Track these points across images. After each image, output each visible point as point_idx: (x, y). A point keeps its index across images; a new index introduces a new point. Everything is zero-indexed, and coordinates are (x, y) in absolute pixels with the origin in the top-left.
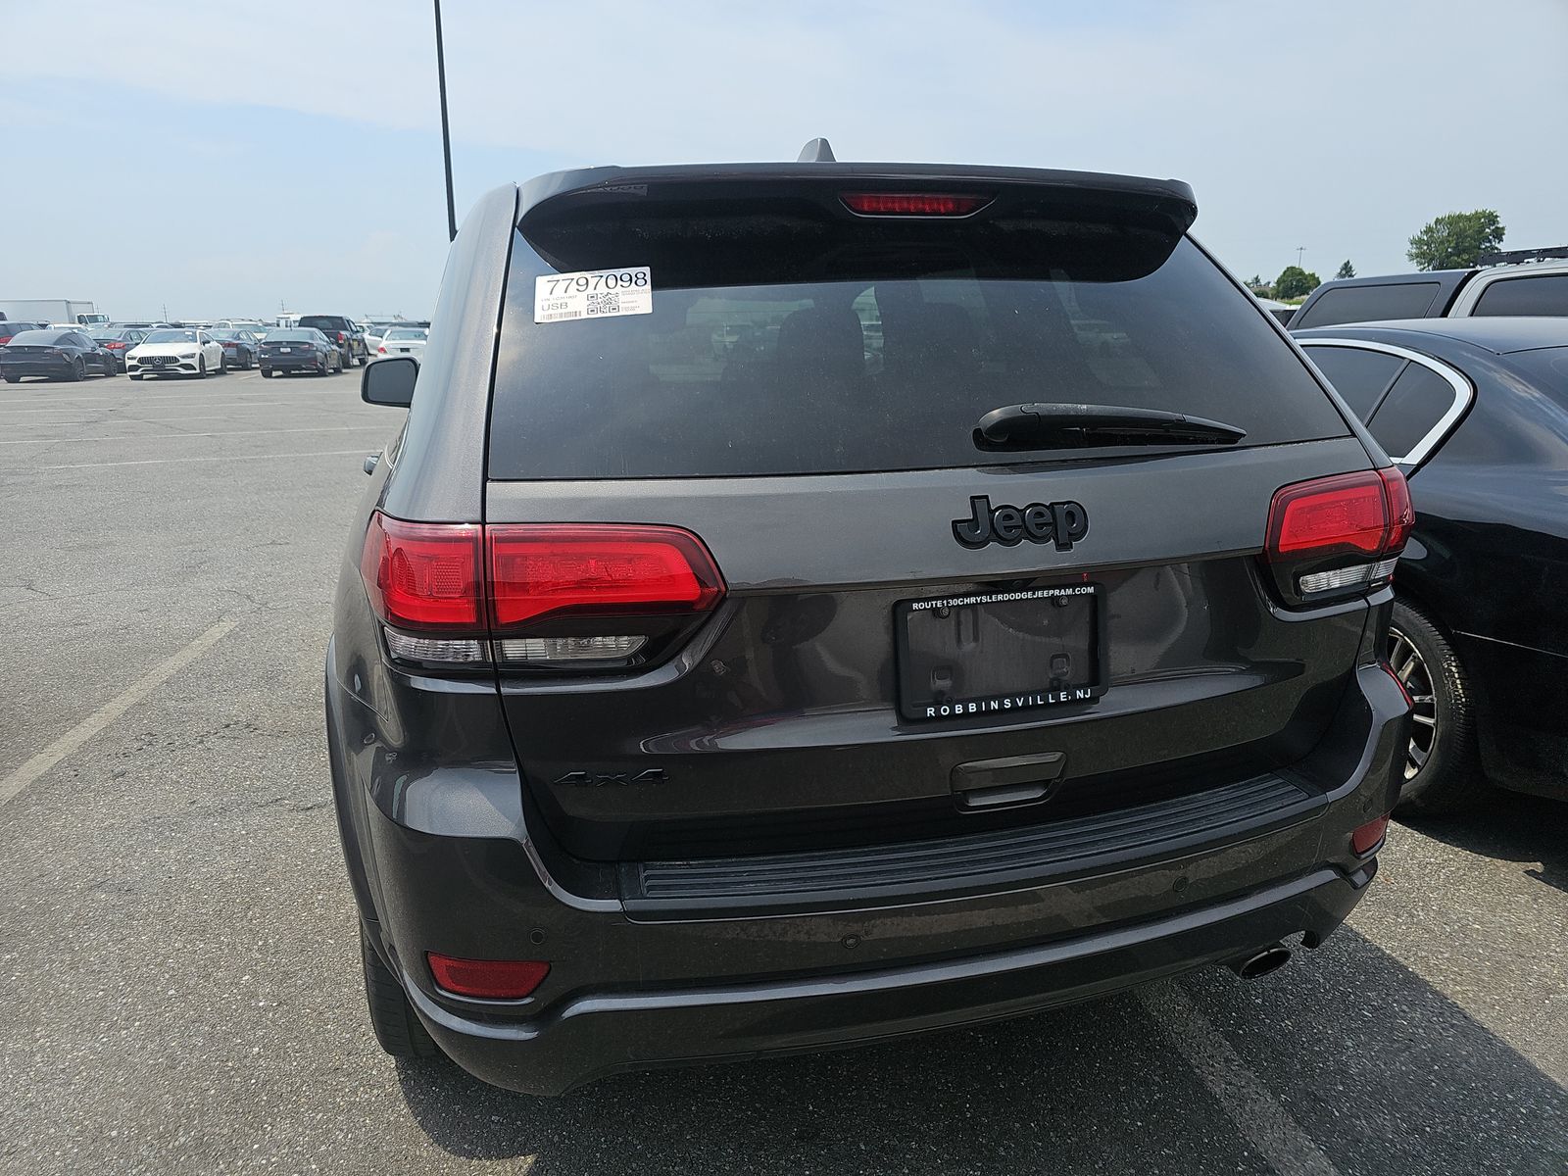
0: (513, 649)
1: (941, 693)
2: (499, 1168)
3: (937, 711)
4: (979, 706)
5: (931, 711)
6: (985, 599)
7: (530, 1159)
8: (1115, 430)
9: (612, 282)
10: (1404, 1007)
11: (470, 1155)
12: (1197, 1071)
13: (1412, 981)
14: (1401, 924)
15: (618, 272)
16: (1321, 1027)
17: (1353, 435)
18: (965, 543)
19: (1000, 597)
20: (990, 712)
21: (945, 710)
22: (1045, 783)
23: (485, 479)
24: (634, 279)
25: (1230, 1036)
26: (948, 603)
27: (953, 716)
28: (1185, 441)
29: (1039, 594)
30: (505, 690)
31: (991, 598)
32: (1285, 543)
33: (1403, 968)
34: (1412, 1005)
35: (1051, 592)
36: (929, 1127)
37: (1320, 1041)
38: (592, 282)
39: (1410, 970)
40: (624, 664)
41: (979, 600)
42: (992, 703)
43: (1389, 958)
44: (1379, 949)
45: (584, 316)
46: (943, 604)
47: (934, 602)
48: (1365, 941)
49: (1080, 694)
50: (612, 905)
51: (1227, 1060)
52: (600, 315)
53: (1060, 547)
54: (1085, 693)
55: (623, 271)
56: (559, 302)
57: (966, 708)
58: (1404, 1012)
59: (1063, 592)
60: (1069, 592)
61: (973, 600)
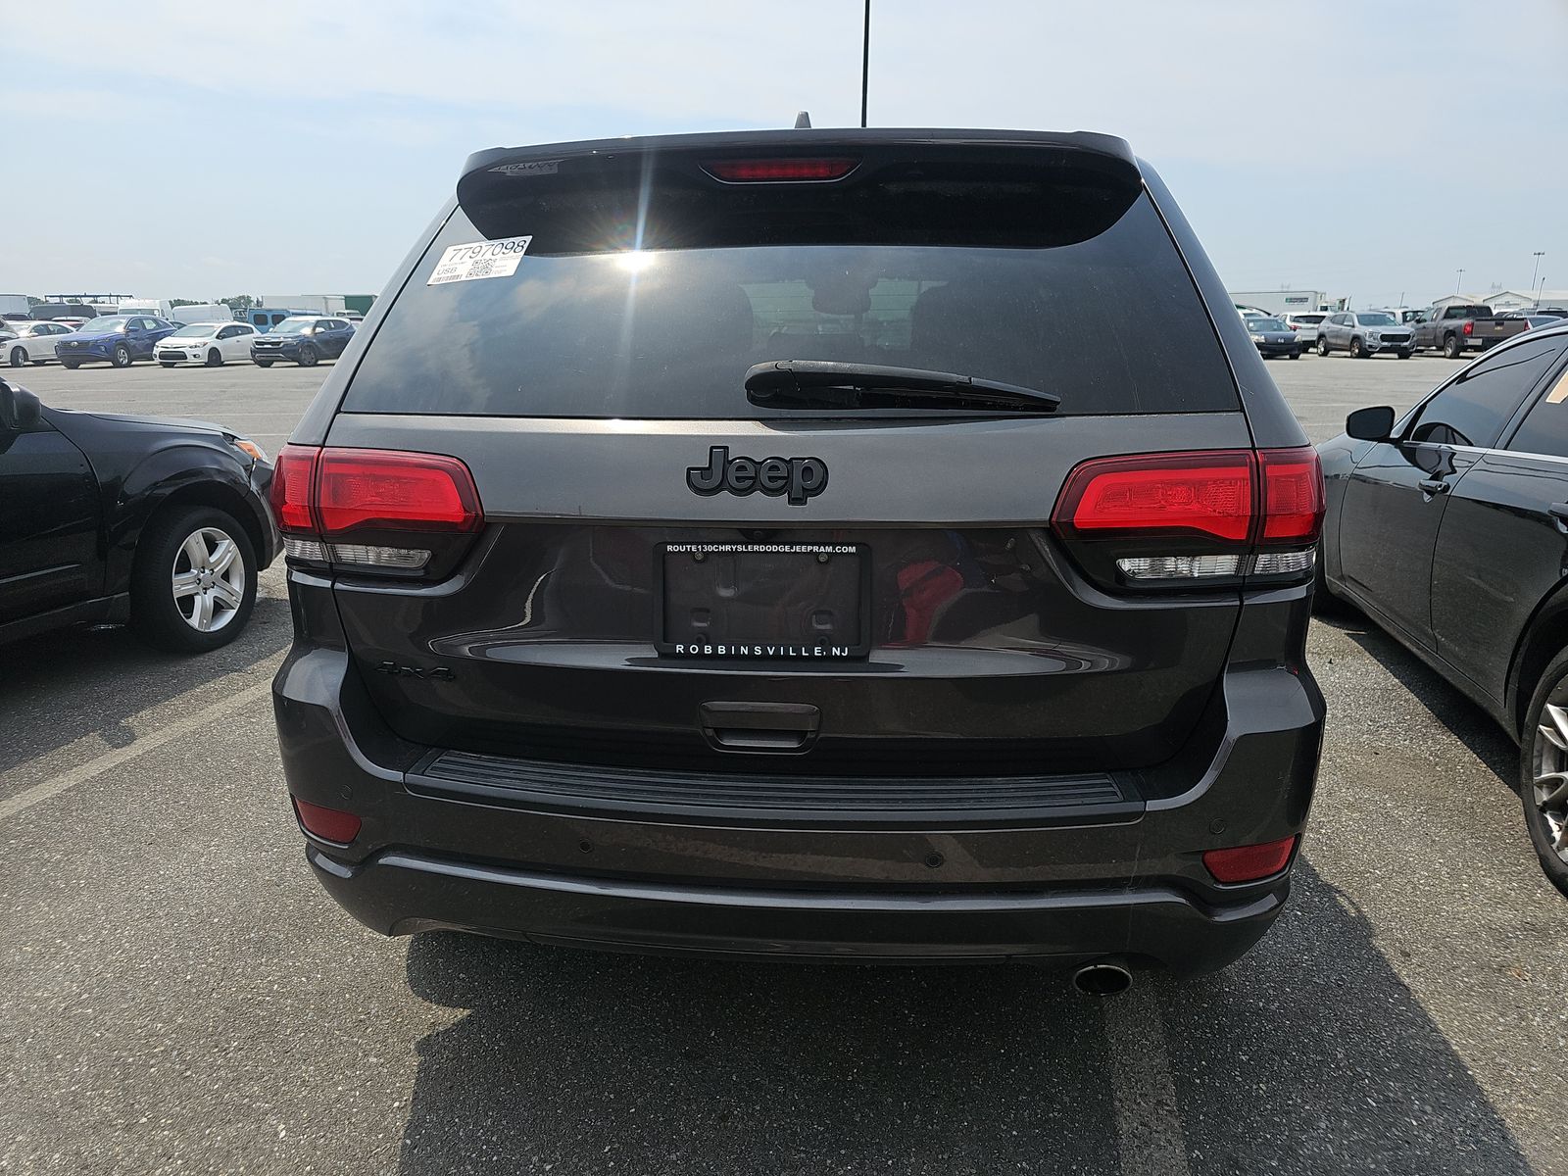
0: (348, 552)
1: (702, 631)
2: (440, 1012)
3: (686, 649)
4: (728, 649)
5: (680, 648)
6: (740, 548)
7: (467, 1012)
8: (893, 391)
9: (498, 249)
10: (1428, 1109)
11: (427, 997)
12: (1117, 1103)
13: (1465, 1086)
14: (1500, 1024)
15: (505, 241)
16: (1299, 1101)
17: (1242, 410)
18: (699, 491)
19: (756, 548)
20: (739, 657)
21: (694, 649)
22: (800, 735)
23: (338, 411)
24: (516, 246)
25: (1179, 1083)
26: (703, 548)
27: (701, 655)
28: (981, 405)
29: (797, 549)
30: (339, 586)
31: (747, 548)
32: (1082, 520)
33: (1459, 1067)
34: (1440, 1108)
35: (810, 548)
36: (806, 1077)
37: (1288, 1113)
38: (484, 249)
39: (1470, 1072)
40: (421, 573)
41: (734, 548)
42: (742, 648)
43: (1454, 1054)
44: (1445, 1042)
45: (463, 278)
46: (698, 549)
47: (689, 547)
48: (1435, 1030)
49: (836, 651)
50: (396, 776)
51: (1159, 1103)
52: (475, 278)
53: (792, 501)
54: (842, 651)
55: (512, 239)
56: (451, 267)
57: (715, 649)
58: (1425, 1113)
59: (822, 549)
60: (829, 549)
61: (728, 548)
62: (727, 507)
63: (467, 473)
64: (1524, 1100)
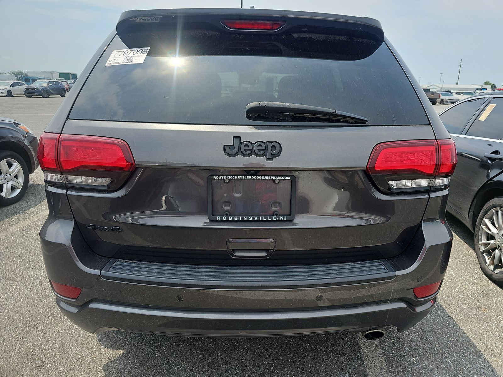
0: (73, 179)
1: (228, 211)
2: (111, 352)
3: (221, 218)
4: (239, 218)
5: (219, 218)
6: (243, 177)
7: (122, 352)
8: (305, 115)
9: (135, 52)
10: (468, 363)
11: (105, 346)
12: (367, 370)
13: (477, 354)
14: (483, 329)
15: (138, 49)
16: (427, 364)
17: (430, 124)
18: (229, 155)
19: (250, 177)
20: (243, 221)
21: (225, 218)
22: (267, 251)
23: (67, 118)
24: (143, 51)
25: (387, 360)
26: (228, 177)
27: (228, 221)
28: (338, 121)
29: (267, 177)
30: (69, 193)
31: (246, 177)
32: (378, 166)
33: (474, 347)
34: (472, 363)
35: (272, 177)
37: (424, 369)
38: (129, 52)
39: (478, 348)
40: (106, 188)
41: (241, 177)
42: (244, 217)
43: (471, 341)
44: (468, 337)
45: (121, 64)
46: (226, 178)
47: (222, 177)
48: (463, 333)
49: (282, 218)
50: (97, 272)
51: (381, 368)
52: (126, 63)
53: (268, 159)
54: (284, 218)
55: (141, 48)
56: (115, 59)
57: (233, 218)
58: (467, 364)
59: (277, 178)
60: (280, 178)
61: (239, 177)
62: (240, 161)
63: (128, 147)
64: (496, 357)
